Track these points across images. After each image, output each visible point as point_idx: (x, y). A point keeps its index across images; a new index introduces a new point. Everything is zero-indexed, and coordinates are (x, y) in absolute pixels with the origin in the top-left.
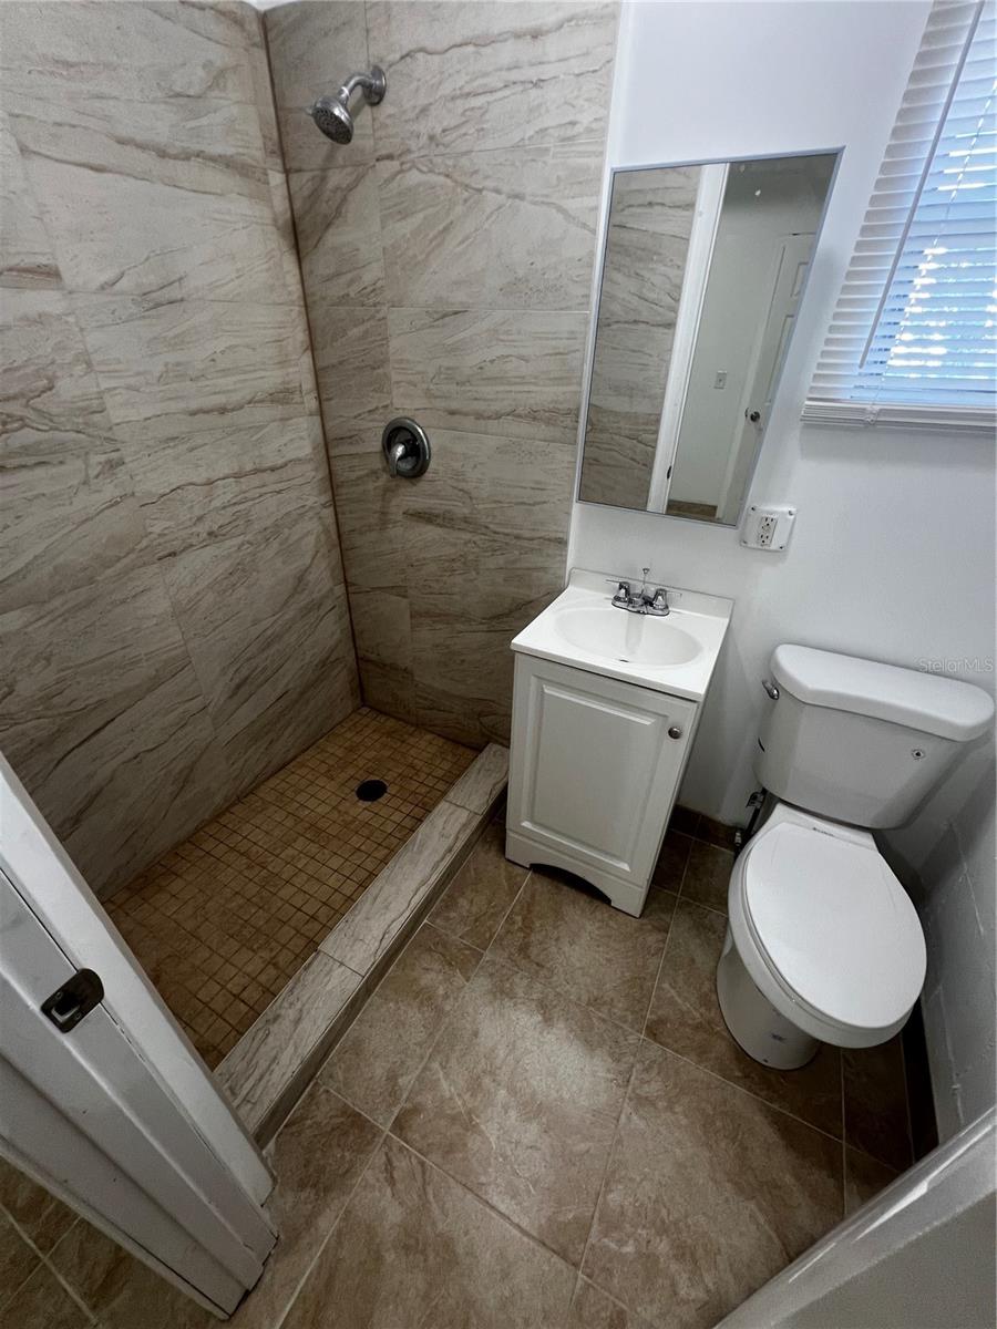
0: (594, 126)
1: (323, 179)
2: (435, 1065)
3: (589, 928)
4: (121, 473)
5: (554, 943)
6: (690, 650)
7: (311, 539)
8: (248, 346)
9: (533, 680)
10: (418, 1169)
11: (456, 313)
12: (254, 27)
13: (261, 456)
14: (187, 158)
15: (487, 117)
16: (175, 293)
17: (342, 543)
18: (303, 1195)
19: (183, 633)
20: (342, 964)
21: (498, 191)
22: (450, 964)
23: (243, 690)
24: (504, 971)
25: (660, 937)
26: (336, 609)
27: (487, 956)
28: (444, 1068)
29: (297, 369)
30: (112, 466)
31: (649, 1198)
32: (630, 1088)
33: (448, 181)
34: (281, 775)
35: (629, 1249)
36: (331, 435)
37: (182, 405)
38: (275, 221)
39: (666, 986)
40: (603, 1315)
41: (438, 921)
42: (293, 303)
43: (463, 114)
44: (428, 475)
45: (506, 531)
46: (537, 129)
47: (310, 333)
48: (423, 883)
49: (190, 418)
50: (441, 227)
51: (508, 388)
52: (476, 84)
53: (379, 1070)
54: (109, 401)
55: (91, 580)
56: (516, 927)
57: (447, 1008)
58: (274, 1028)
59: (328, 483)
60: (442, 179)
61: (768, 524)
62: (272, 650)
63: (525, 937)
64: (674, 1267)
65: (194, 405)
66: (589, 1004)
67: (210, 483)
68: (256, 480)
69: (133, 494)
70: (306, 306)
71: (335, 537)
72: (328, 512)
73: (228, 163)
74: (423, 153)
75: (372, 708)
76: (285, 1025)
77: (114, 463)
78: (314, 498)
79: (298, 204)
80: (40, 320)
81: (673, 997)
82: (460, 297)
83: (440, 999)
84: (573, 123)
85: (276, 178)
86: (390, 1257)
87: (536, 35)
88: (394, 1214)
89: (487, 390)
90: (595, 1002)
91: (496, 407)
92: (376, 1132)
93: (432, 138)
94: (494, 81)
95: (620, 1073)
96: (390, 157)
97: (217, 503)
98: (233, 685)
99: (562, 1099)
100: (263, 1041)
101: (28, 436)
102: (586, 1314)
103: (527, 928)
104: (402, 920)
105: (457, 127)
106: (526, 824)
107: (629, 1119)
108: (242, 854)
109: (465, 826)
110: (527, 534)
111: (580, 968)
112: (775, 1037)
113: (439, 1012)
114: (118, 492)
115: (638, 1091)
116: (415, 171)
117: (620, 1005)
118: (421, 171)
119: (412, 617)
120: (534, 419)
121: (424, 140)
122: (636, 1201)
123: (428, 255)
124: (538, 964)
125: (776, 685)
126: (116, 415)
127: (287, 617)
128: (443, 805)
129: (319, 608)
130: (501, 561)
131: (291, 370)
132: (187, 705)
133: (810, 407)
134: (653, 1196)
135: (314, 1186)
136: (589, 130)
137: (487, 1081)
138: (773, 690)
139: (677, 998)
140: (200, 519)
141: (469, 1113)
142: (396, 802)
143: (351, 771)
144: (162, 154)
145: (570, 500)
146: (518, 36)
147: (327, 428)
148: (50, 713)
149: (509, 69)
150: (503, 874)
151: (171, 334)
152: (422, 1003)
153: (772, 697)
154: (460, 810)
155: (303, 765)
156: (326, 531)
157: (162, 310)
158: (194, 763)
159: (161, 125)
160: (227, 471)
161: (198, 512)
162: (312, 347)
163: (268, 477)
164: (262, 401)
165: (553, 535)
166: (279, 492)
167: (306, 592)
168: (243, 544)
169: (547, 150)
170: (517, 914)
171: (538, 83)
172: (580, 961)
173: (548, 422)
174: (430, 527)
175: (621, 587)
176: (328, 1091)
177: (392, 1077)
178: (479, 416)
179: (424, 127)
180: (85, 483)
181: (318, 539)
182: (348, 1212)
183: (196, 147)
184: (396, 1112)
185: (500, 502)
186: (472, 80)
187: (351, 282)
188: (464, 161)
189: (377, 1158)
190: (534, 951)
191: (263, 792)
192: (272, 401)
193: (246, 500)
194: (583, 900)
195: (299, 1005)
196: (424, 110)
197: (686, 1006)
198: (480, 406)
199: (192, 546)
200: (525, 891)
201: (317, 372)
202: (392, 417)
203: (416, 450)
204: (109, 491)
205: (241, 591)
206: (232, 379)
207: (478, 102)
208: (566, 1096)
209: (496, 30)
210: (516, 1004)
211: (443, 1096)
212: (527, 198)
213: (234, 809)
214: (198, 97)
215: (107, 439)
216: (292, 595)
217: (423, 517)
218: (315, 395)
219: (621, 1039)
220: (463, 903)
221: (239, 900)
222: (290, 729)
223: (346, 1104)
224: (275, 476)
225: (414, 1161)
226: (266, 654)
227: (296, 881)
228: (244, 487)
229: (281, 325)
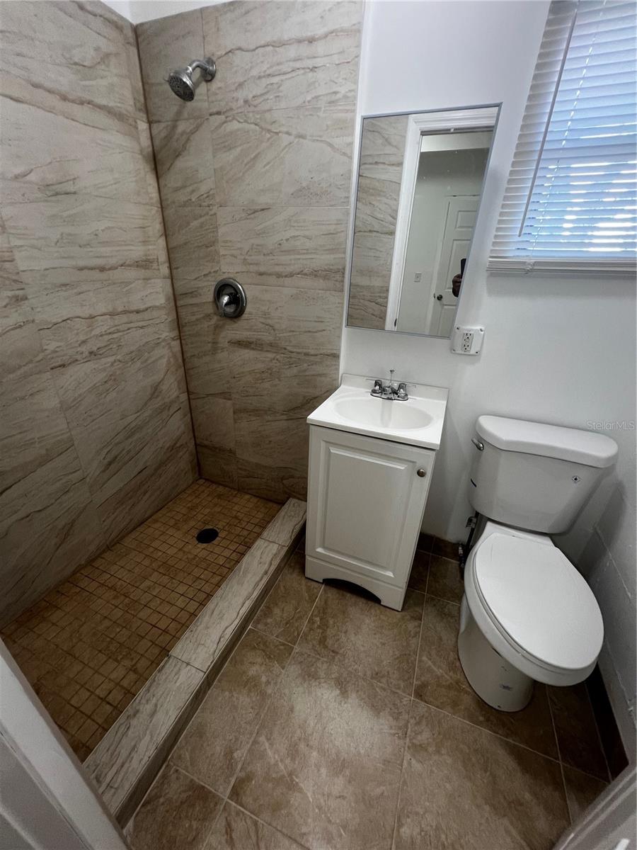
0: (349, 95)
1: (174, 127)
2: (262, 739)
3: (367, 621)
4: (25, 306)
5: (343, 635)
6: (425, 420)
7: (165, 361)
8: (121, 228)
9: (323, 444)
10: (252, 830)
11: (263, 210)
12: (130, 34)
13: (129, 302)
14: (82, 104)
15: (281, 88)
16: (70, 187)
17: (185, 365)
19: (68, 423)
20: (188, 664)
21: (288, 133)
22: (270, 658)
23: (112, 466)
24: (310, 659)
25: (416, 624)
26: (181, 410)
27: (297, 649)
28: (268, 739)
29: (155, 247)
30: (18, 300)
31: (431, 826)
32: (408, 740)
33: (257, 127)
34: (141, 529)
36: (178, 292)
37: (73, 263)
38: (141, 151)
39: (424, 658)
41: (259, 626)
42: (152, 205)
43: (266, 87)
44: (245, 316)
45: (298, 351)
46: (313, 96)
47: (164, 225)
48: (248, 598)
49: (78, 272)
50: (252, 156)
51: (298, 257)
52: (274, 69)
53: (218, 748)
54: (18, 255)
56: (316, 625)
57: (269, 691)
58: (134, 722)
59: (176, 324)
60: (253, 126)
61: (468, 337)
62: (135, 438)
63: (323, 632)
65: (81, 263)
66: (372, 678)
67: (92, 317)
68: (124, 318)
69: (33, 321)
70: (162, 208)
71: (180, 360)
72: (176, 344)
73: (109, 111)
74: (240, 111)
75: (206, 480)
76: (143, 718)
77: (19, 298)
78: (167, 333)
79: (157, 142)
81: (430, 667)
82: (264, 200)
83: (263, 686)
84: (335, 93)
85: (143, 126)
87: (311, 41)
89: (283, 259)
90: (377, 675)
91: (289, 269)
92: (217, 801)
93: (246, 102)
94: (285, 68)
95: (399, 728)
96: (218, 113)
97: (97, 332)
98: (106, 462)
99: (359, 754)
100: (125, 734)
103: (324, 626)
104: (233, 626)
105: (262, 95)
106: (320, 550)
107: (409, 763)
108: (110, 588)
109: (276, 555)
110: (312, 352)
111: (365, 652)
112: (504, 687)
113: (263, 695)
114: (21, 319)
115: (414, 741)
116: (235, 122)
117: (395, 676)
118: (239, 122)
119: (234, 413)
120: (316, 276)
121: (241, 102)
122: (422, 831)
123: (244, 174)
124: (333, 652)
125: (481, 440)
126: (23, 265)
127: (145, 414)
128: (259, 542)
129: (169, 409)
130: (295, 370)
131: (150, 247)
132: (70, 476)
133: (490, 262)
134: (434, 824)
136: (345, 97)
137: (302, 746)
138: (480, 444)
139: (433, 666)
140: (84, 342)
141: (290, 774)
142: (225, 543)
143: (192, 523)
144: (64, 98)
145: (340, 328)
146: (300, 41)
147: (175, 286)
149: (295, 61)
150: (304, 588)
151: (65, 214)
152: (250, 690)
153: (479, 448)
154: (271, 545)
155: (156, 521)
156: (174, 356)
157: (59, 197)
159: (64, 80)
160: (104, 310)
161: (82, 338)
162: (166, 233)
163: (134, 317)
164: (129, 266)
165: (329, 352)
166: (142, 327)
167: (160, 398)
168: (115, 361)
169: (320, 108)
170: (316, 616)
171: (313, 69)
172: (363, 646)
173: (325, 278)
174: (247, 351)
175: (376, 383)
176: (177, 771)
178: (279, 275)
179: (241, 95)
181: (169, 362)
183: (87, 97)
184: (233, 781)
185: (293, 331)
186: (271, 67)
187: (193, 191)
188: (267, 115)
189: (219, 823)
190: (330, 642)
191: (128, 541)
192: (137, 266)
193: (119, 331)
194: (361, 602)
195: (154, 701)
196: (241, 85)
197: (439, 672)
198: (278, 269)
199: (77, 360)
200: (320, 599)
201: (169, 251)
202: (220, 278)
203: (237, 300)
204: (15, 317)
205: (113, 394)
206: (109, 249)
207: (275, 80)
208: (362, 752)
209: (286, 38)
210: (320, 683)
211: (269, 763)
212: (308, 137)
213: (105, 555)
214: (90, 67)
215: (15, 281)
216: (150, 399)
217: (241, 344)
218: (167, 265)
219: (398, 702)
220: (277, 611)
221: (107, 623)
222: (147, 495)
223: (192, 780)
224: (139, 316)
225: (249, 822)
226: (130, 440)
227: (152, 605)
228: (116, 322)
229: (145, 218)
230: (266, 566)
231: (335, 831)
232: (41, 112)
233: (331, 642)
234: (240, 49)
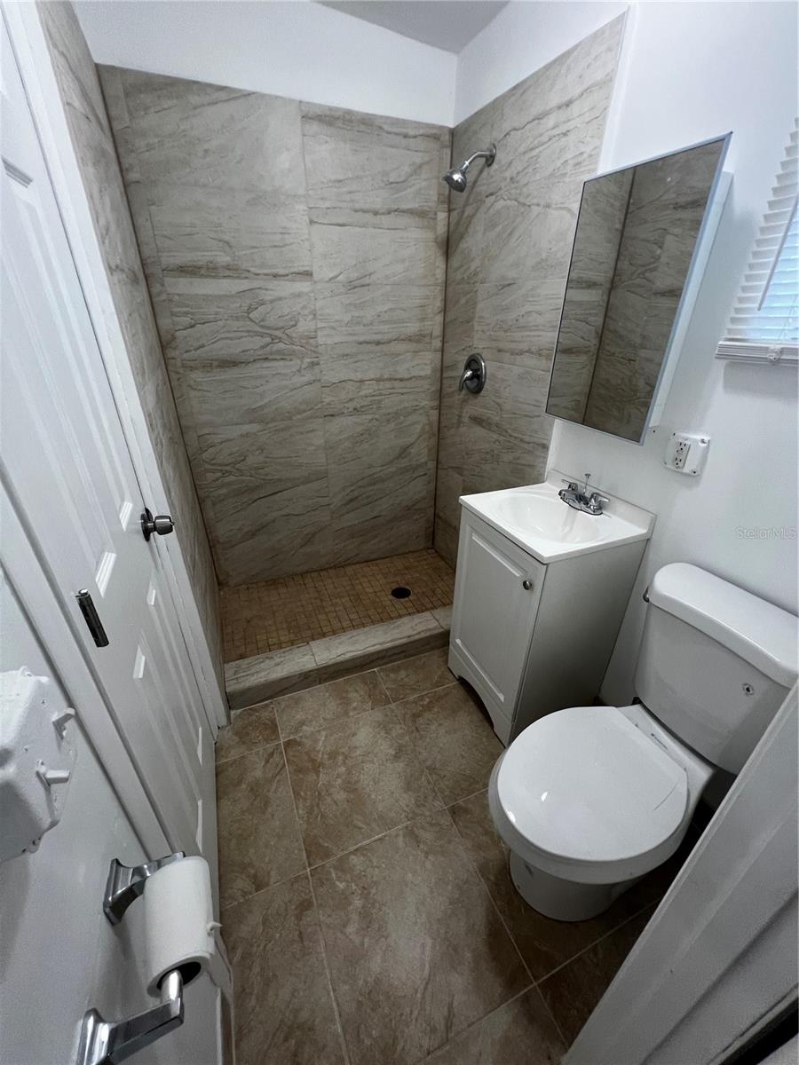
0: (593, 153)
1: (463, 212)
2: (324, 733)
3: (467, 732)
4: (317, 369)
5: (436, 725)
7: (418, 427)
8: (401, 309)
9: (468, 529)
10: (280, 766)
11: (509, 285)
12: (447, 138)
13: (395, 371)
14: (389, 213)
15: (539, 160)
16: (366, 280)
17: (438, 435)
18: (234, 737)
19: (327, 459)
20: (313, 655)
21: (538, 205)
22: (370, 697)
23: (352, 503)
24: (395, 719)
26: (427, 476)
27: (393, 706)
28: (326, 737)
29: (431, 323)
30: (313, 365)
31: (372, 877)
32: (411, 823)
33: (516, 203)
34: (362, 565)
35: (341, 886)
36: (445, 365)
37: (355, 338)
38: (436, 238)
40: (303, 895)
41: (382, 673)
42: (436, 285)
43: (528, 161)
44: (483, 392)
45: (516, 435)
46: (562, 162)
47: (445, 303)
48: (381, 644)
49: (358, 345)
50: (509, 232)
51: (529, 333)
52: (536, 142)
53: (299, 716)
54: (320, 333)
55: (290, 418)
56: (422, 703)
57: (351, 714)
58: (267, 661)
59: (438, 395)
60: (513, 202)
61: (682, 447)
62: (375, 487)
63: (422, 711)
64: (355, 917)
65: (362, 339)
66: (428, 768)
67: (362, 381)
68: (388, 385)
69: (319, 380)
70: (446, 287)
71: (436, 429)
72: (436, 412)
73: (411, 212)
74: (506, 188)
75: (436, 552)
76: (272, 663)
77: (314, 363)
78: (427, 402)
79: (451, 229)
80: (299, 295)
82: (511, 274)
83: (351, 708)
84: (582, 154)
85: (442, 216)
86: (244, 786)
87: (568, 104)
88: (258, 773)
89: (518, 335)
90: (432, 769)
91: (521, 346)
92: (277, 738)
93: (512, 179)
94: (544, 138)
95: (413, 812)
96: (492, 194)
97: (363, 393)
98: (350, 497)
99: (369, 795)
100: (260, 663)
101: (281, 346)
102: (296, 886)
103: (428, 708)
104: (356, 653)
105: (524, 170)
106: (458, 641)
107: (397, 834)
109: (430, 630)
110: (527, 438)
111: (440, 748)
112: (527, 867)
113: (346, 713)
114: (312, 378)
115: (414, 828)
116: (501, 200)
117: (447, 783)
118: (505, 200)
120: (540, 355)
121: (508, 180)
122: (364, 871)
123: (501, 250)
124: (417, 728)
126: (321, 340)
127: (390, 470)
128: (427, 614)
129: (414, 472)
130: (511, 457)
131: (427, 323)
132: (320, 499)
133: (722, 346)
134: (375, 879)
135: (240, 738)
136: (590, 156)
137: (341, 758)
140: (351, 400)
141: (321, 764)
142: (410, 604)
143: (398, 579)
144: (376, 213)
146: (559, 107)
147: (445, 359)
148: (257, 476)
149: (553, 128)
150: (439, 673)
151: (358, 302)
152: (341, 704)
153: (645, 599)
154: (433, 621)
155: (377, 565)
156: (430, 424)
157: (355, 290)
158: (315, 533)
159: (378, 200)
160: (372, 376)
161: (351, 396)
162: (445, 310)
163: (397, 384)
164: (403, 340)
165: (541, 442)
166: (402, 394)
167: (407, 459)
168: (373, 419)
169: (566, 174)
170: (429, 697)
171: (566, 133)
172: (444, 744)
174: (480, 428)
175: (570, 486)
177: (302, 723)
178: (513, 353)
179: (508, 174)
180: (299, 371)
181: (423, 428)
182: (242, 757)
183: (396, 206)
184: (292, 737)
185: (515, 414)
186: (534, 140)
187: (466, 270)
188: (525, 190)
189: (270, 746)
190: (420, 720)
191: (349, 570)
192: (410, 340)
193: (381, 395)
194: (477, 716)
195: (282, 659)
196: (510, 163)
198: (513, 346)
199: (343, 413)
200: (444, 689)
201: (445, 326)
202: (471, 353)
203: (477, 376)
204: (308, 377)
205: (366, 446)
206: (387, 327)
207: (534, 153)
208: (373, 797)
209: (548, 108)
210: (386, 737)
211: (315, 748)
212: (554, 206)
213: (329, 571)
214: (404, 181)
215: (314, 351)
216: (397, 458)
217: (478, 421)
218: (441, 339)
219: (431, 798)
220: (403, 674)
221: (301, 610)
222: (377, 540)
223: (275, 719)
224: (402, 384)
225: (282, 761)
226: (371, 488)
227: (330, 615)
228: (381, 387)
229: (427, 297)
230: (415, 632)
231: (316, 812)
232: (358, 229)
233: (421, 722)
234: (515, 129)
